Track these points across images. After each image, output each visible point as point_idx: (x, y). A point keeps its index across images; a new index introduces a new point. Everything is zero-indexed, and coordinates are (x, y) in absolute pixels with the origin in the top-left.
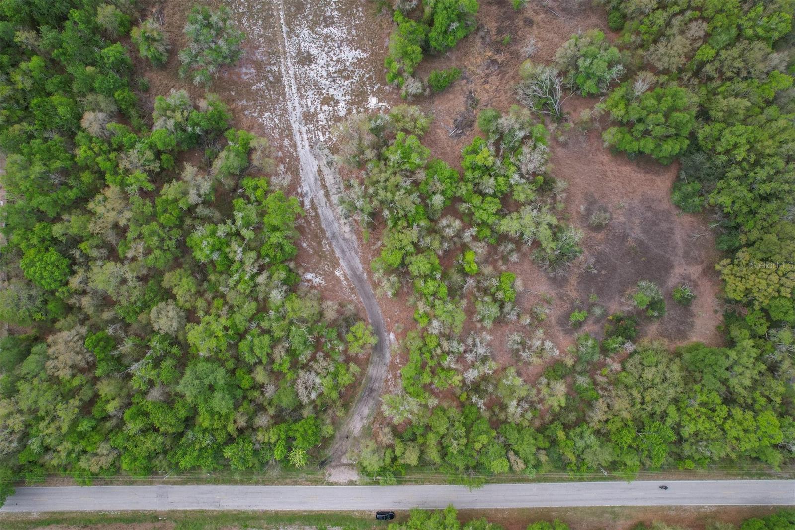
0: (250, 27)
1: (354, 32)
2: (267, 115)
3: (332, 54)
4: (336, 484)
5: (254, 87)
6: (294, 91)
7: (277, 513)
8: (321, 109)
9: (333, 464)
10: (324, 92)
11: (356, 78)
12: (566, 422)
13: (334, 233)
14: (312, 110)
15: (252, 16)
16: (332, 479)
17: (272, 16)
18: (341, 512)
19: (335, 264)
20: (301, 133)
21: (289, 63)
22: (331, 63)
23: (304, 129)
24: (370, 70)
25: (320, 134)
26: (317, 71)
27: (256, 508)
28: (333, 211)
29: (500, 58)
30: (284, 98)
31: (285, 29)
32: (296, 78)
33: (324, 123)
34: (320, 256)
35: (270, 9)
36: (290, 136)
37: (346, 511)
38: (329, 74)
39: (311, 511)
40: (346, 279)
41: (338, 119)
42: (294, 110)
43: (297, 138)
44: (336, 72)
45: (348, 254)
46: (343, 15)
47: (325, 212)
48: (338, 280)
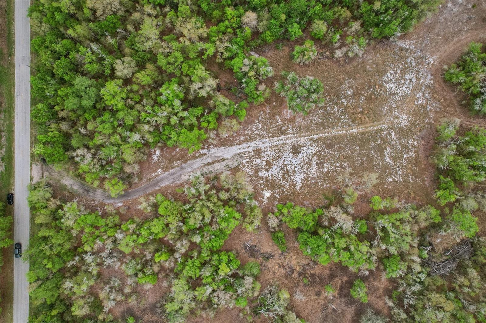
0: (318, 114)
1: (313, 181)
2: (260, 125)
3: (299, 167)
4: (31, 169)
5: (278, 117)
6: (275, 143)
7: (13, 131)
8: (263, 161)
9: (44, 167)
10: (274, 162)
11: (283, 183)
12: (65, 314)
13: (184, 169)
14: (262, 155)
15: (324, 115)
16: (34, 166)
17: (324, 128)
18: (14, 171)
19: (165, 169)
20: (248, 147)
21: (293, 140)
22: (293, 167)
23: (250, 149)
24: (288, 192)
25: (248, 160)
26: (288, 158)
27: (16, 118)
28: (198, 168)
29: (295, 275)
30: (271, 136)
31: (316, 137)
32: (283, 144)
33: (254, 162)
34: (170, 160)
35: (329, 127)
36: (246, 141)
37: (14, 174)
38: (286, 165)
39: (14, 153)
40: (156, 176)
41: (257, 171)
42: (263, 143)
43: (245, 145)
44: (287, 170)
45: (172, 177)
46: (324, 175)
47: (198, 163)
48: (156, 170)
